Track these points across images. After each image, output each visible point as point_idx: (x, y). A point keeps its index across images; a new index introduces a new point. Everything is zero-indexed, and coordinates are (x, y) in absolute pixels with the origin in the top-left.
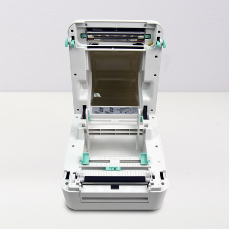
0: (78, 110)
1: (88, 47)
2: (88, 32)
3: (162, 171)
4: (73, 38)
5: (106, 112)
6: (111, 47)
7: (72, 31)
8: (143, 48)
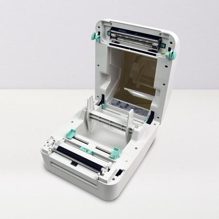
0: (98, 97)
1: (110, 44)
2: (112, 31)
3: (122, 169)
4: (99, 33)
5: (121, 107)
6: (128, 48)
7: (99, 27)
8: (155, 55)
